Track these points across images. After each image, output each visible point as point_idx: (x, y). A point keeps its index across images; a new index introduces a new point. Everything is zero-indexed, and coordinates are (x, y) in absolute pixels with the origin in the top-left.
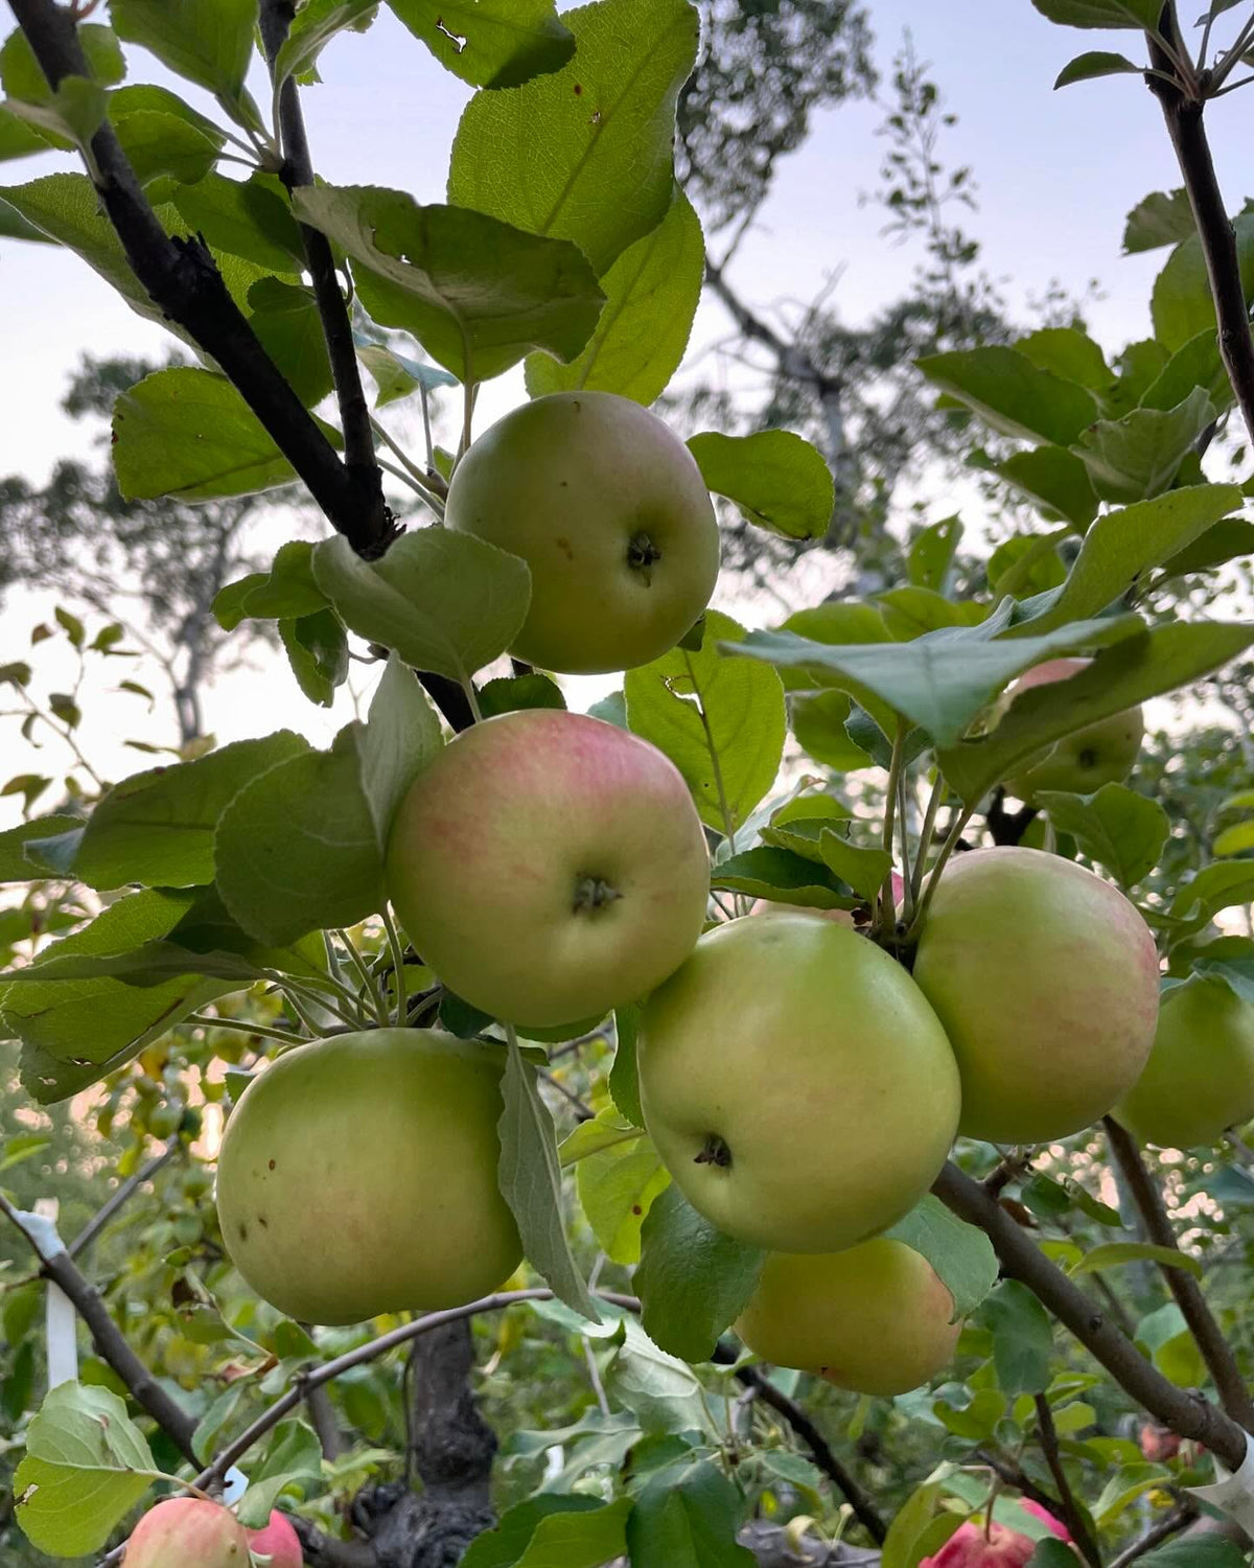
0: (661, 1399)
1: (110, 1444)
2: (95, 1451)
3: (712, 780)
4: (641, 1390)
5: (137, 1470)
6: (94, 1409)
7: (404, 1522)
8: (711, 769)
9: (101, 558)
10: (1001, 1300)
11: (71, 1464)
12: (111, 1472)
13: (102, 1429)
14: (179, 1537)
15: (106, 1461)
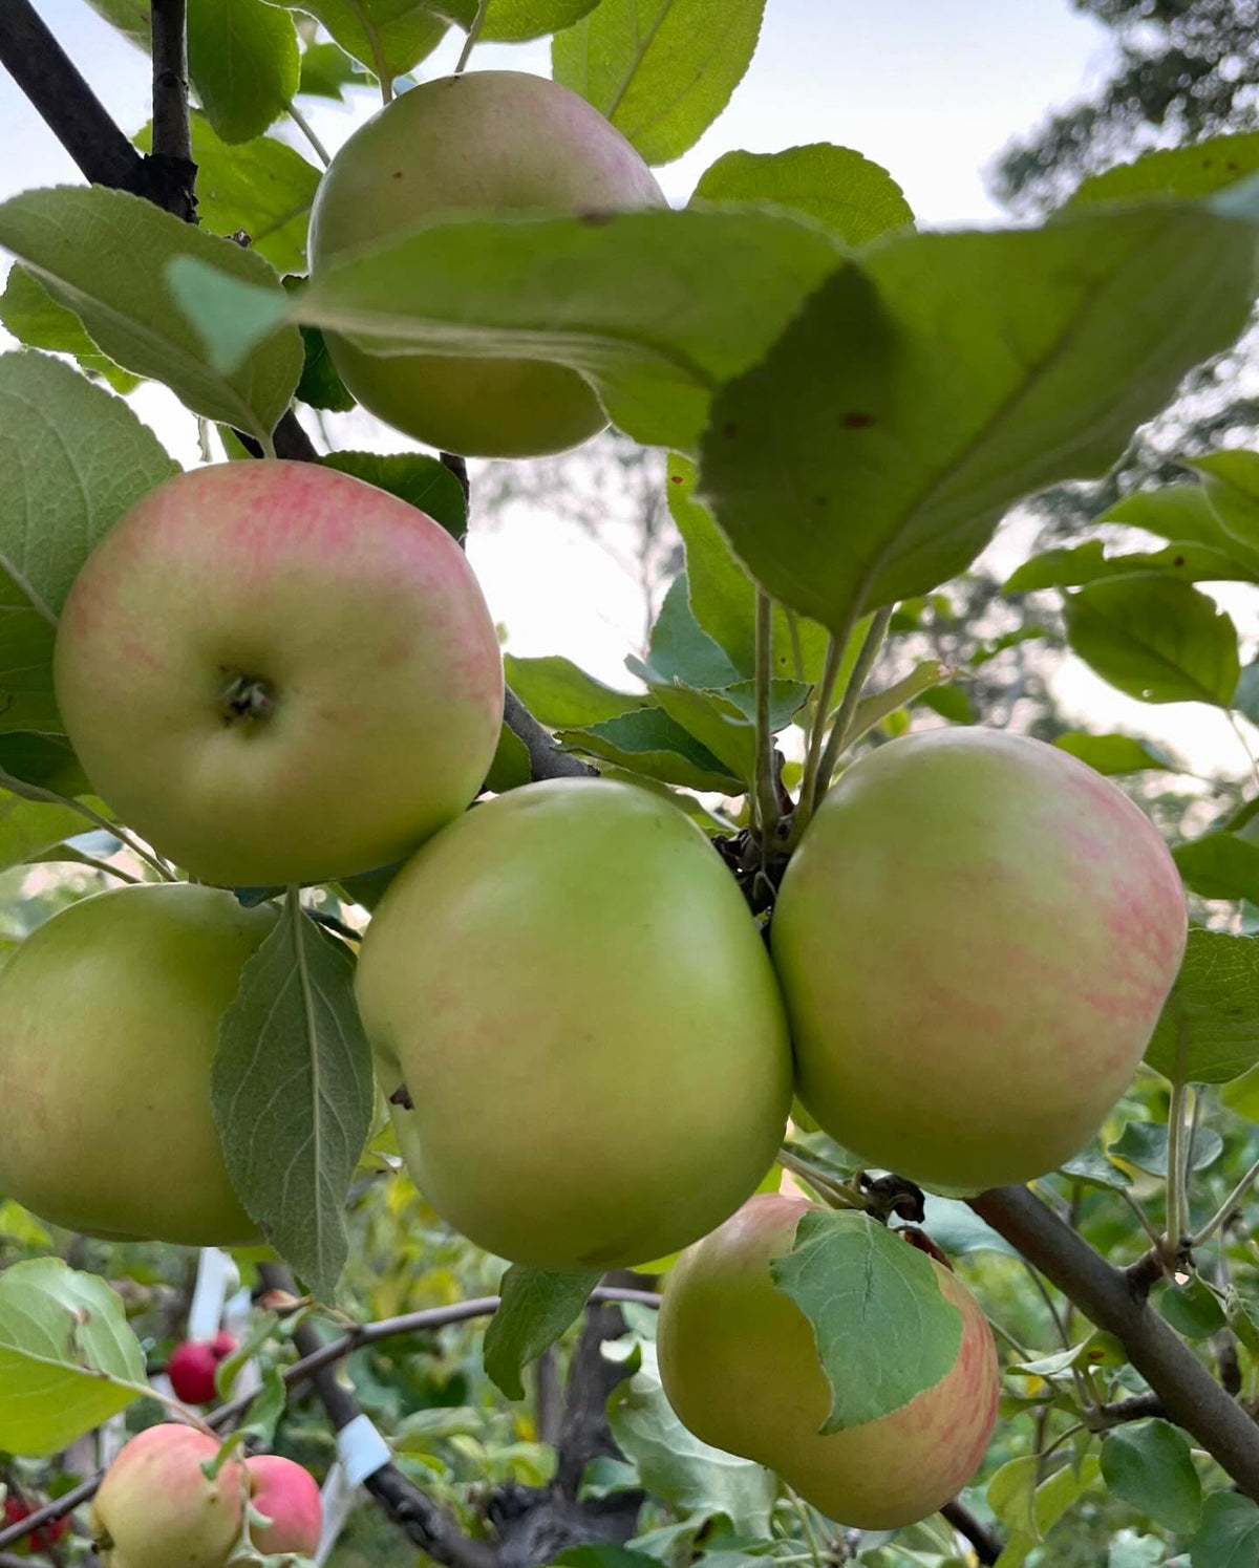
0: (684, 1459)
1: (80, 1341)
2: (59, 1344)
3: (788, 653)
4: (658, 1439)
5: (114, 1378)
6: (77, 1299)
7: (531, 1534)
8: (788, 638)
9: (599, 480)
10: (1139, 1446)
11: (21, 1350)
12: (72, 1373)
13: (75, 1323)
14: (158, 1466)
15: (71, 1359)
